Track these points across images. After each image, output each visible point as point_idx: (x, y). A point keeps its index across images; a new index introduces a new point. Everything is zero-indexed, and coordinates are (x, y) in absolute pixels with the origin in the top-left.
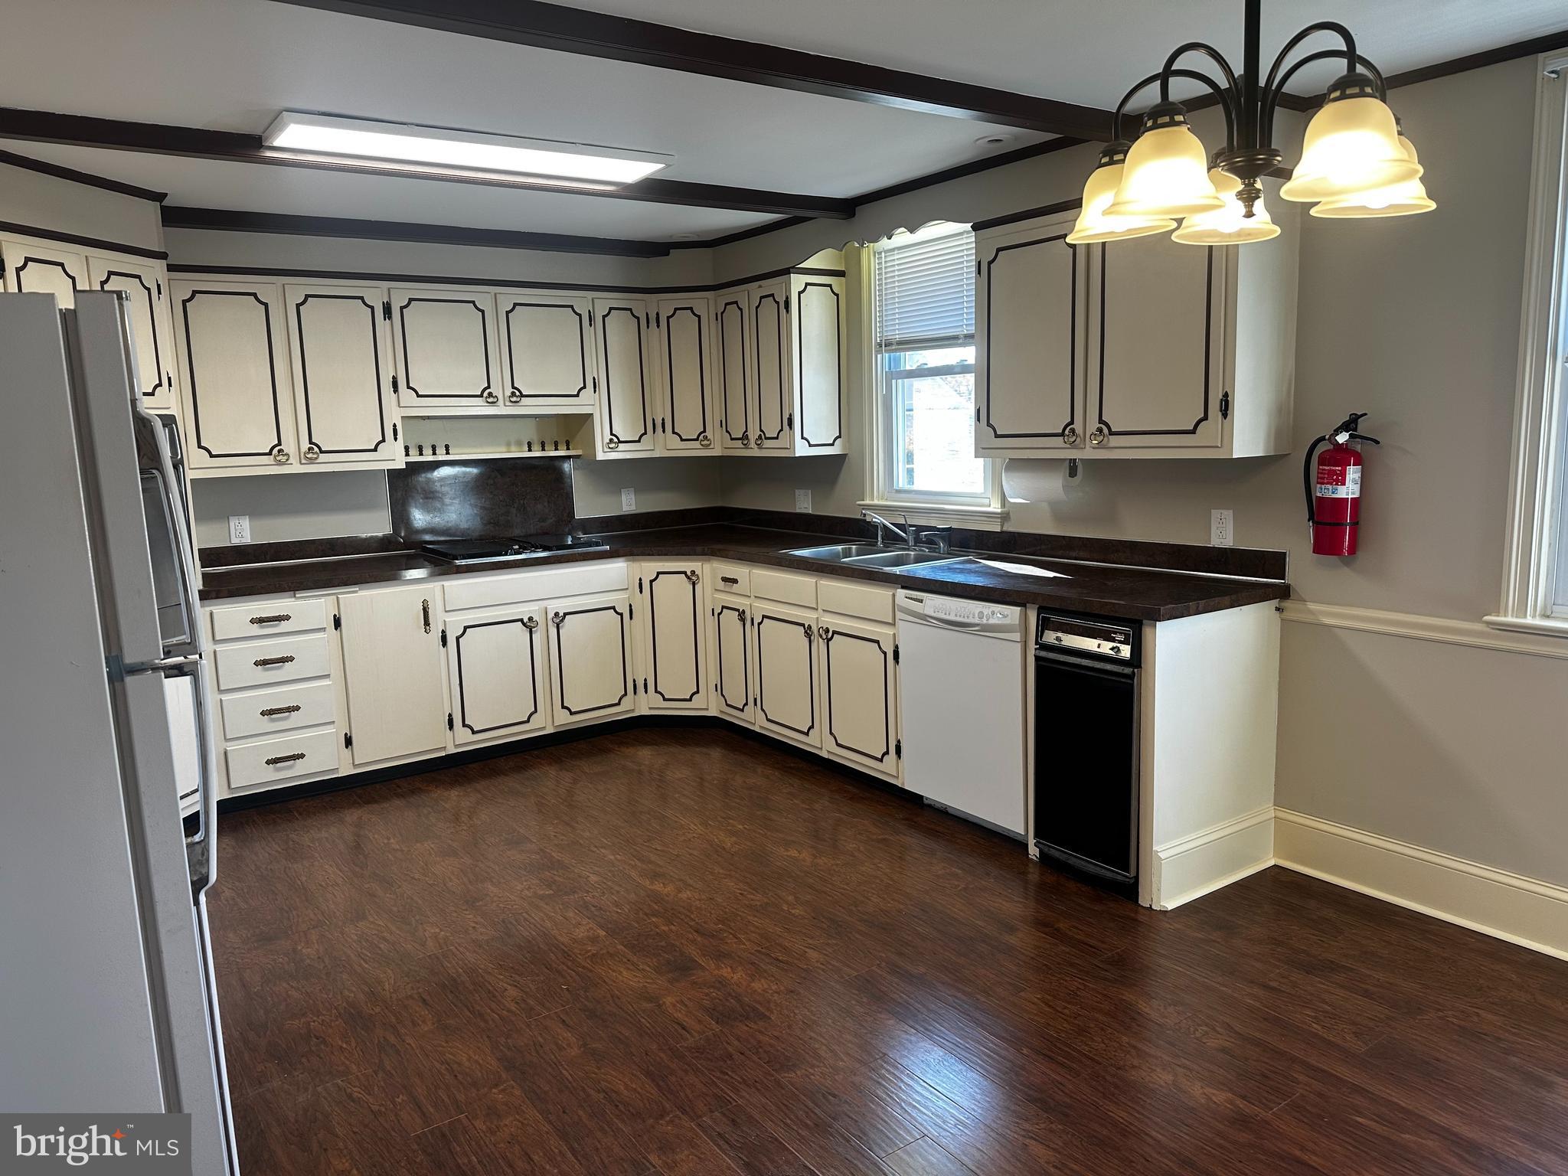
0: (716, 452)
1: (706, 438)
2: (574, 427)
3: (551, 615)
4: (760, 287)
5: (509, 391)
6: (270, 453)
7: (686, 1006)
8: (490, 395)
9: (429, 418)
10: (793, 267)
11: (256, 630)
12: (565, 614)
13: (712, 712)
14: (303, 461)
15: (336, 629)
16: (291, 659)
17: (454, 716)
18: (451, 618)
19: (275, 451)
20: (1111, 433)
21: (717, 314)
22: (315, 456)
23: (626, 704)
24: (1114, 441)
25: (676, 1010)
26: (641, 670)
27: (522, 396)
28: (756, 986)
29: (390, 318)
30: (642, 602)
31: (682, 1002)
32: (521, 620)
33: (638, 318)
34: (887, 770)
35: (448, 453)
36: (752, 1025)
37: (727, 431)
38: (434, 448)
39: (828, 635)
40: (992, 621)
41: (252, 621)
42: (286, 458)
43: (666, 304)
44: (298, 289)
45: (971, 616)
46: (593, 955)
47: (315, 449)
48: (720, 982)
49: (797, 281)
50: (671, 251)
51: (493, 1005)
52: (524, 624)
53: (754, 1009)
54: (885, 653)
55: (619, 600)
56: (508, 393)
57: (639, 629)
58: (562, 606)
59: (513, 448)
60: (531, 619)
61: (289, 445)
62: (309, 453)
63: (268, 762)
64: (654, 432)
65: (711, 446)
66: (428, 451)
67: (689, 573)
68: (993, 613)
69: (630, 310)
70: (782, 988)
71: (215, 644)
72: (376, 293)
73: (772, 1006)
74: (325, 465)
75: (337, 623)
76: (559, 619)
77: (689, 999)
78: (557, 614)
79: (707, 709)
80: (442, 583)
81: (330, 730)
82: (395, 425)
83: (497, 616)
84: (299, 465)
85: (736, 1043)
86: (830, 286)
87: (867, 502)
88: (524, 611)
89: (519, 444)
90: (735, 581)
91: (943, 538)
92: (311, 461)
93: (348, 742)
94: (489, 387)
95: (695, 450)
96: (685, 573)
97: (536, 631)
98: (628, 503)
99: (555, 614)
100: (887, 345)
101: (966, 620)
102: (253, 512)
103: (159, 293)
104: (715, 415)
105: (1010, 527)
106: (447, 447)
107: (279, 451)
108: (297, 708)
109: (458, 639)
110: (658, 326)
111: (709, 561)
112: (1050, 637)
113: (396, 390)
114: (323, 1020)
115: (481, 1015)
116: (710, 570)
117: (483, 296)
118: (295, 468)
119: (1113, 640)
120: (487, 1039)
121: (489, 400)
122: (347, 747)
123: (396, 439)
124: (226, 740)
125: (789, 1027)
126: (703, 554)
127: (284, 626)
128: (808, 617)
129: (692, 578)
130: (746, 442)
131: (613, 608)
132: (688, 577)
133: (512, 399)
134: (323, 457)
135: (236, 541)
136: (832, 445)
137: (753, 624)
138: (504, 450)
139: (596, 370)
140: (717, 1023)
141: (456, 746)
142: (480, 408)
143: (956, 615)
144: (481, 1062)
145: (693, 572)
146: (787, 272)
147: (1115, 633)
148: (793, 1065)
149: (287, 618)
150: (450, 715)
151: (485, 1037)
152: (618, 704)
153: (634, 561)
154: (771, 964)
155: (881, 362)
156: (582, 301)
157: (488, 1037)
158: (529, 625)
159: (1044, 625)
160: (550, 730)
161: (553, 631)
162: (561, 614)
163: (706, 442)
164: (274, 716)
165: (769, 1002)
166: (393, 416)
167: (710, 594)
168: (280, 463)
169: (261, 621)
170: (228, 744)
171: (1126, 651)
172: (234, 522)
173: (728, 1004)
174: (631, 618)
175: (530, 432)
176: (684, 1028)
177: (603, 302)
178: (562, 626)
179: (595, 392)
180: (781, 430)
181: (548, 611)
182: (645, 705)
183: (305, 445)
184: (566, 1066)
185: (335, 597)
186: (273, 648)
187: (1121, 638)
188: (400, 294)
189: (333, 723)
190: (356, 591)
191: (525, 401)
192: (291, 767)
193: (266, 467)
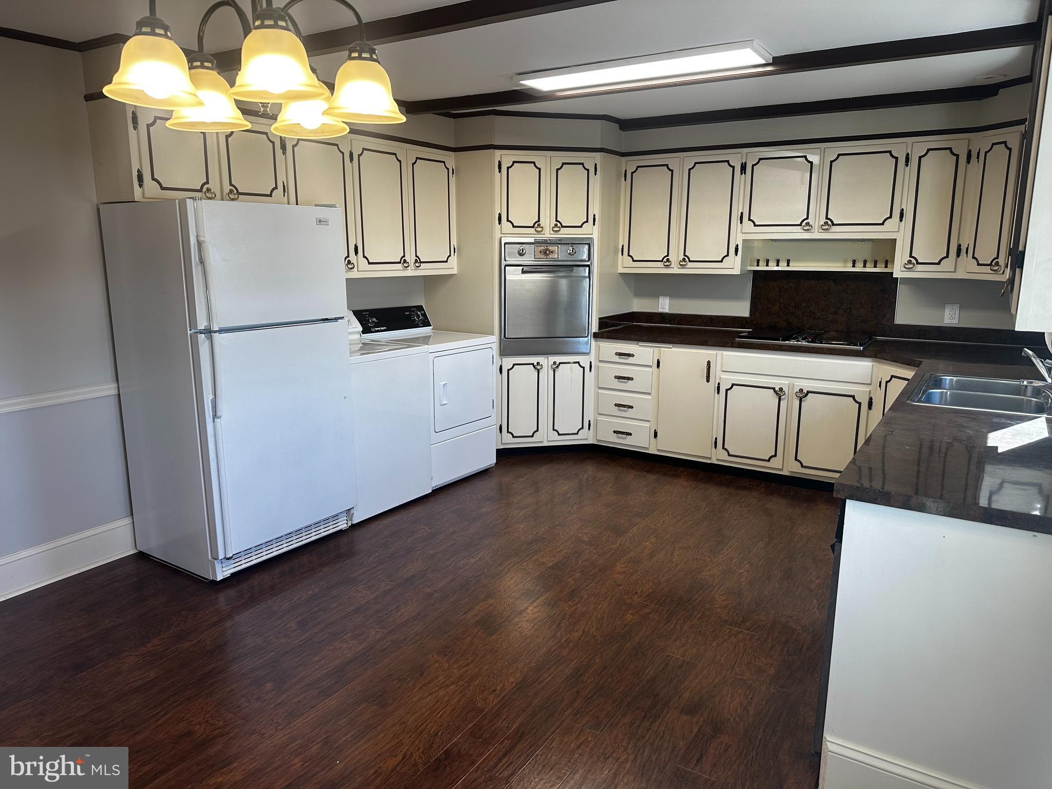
1: (997, 264)
3: (796, 390)
5: (823, 220)
6: (662, 261)
8: (808, 224)
11: (618, 359)
12: (808, 392)
14: (679, 267)
15: (657, 367)
16: (632, 379)
17: (718, 440)
18: (724, 376)
19: (665, 260)
22: (686, 264)
27: (833, 224)
29: (745, 173)
30: (880, 398)
32: (774, 389)
33: (958, 155)
35: (788, 265)
41: (617, 354)
42: (670, 264)
47: (686, 259)
50: (999, 91)
52: (775, 391)
55: (862, 393)
56: (822, 222)
57: (875, 419)
58: (807, 385)
59: (840, 264)
61: (672, 257)
62: (682, 262)
63: (615, 432)
64: (956, 256)
65: (1002, 272)
66: (773, 263)
69: (950, 149)
71: (599, 362)
72: (737, 157)
74: (691, 269)
75: (658, 364)
76: (803, 395)
78: (801, 390)
80: (722, 352)
81: (647, 425)
82: (737, 245)
83: (756, 382)
84: (677, 268)
88: (777, 383)
89: (846, 261)
92: (683, 266)
93: (656, 435)
94: (807, 218)
95: (987, 274)
97: (784, 399)
98: (951, 317)
99: (799, 390)
102: (673, 294)
103: (596, 171)
106: (788, 262)
107: (667, 259)
108: (632, 407)
109: (727, 390)
110: (977, 161)
113: (741, 222)
117: (814, 152)
118: (675, 270)
121: (805, 228)
122: (654, 437)
123: (736, 255)
124: (599, 414)
127: (631, 360)
131: (854, 397)
133: (824, 227)
134: (690, 265)
135: (660, 310)
139: (905, 202)
141: (716, 460)
142: (797, 234)
149: (633, 356)
150: (716, 439)
153: (880, 362)
156: (899, 147)
158: (779, 393)
161: (796, 402)
162: (804, 391)
163: (995, 268)
164: (620, 408)
166: (737, 239)
168: (667, 267)
169: (620, 354)
170: (600, 416)
172: (660, 299)
174: (868, 408)
177: (918, 146)
178: (804, 400)
179: (902, 221)
181: (795, 387)
183: (682, 257)
185: (659, 349)
186: (625, 371)
188: (753, 156)
189: (649, 421)
190: (671, 348)
191: (834, 228)
192: (624, 438)
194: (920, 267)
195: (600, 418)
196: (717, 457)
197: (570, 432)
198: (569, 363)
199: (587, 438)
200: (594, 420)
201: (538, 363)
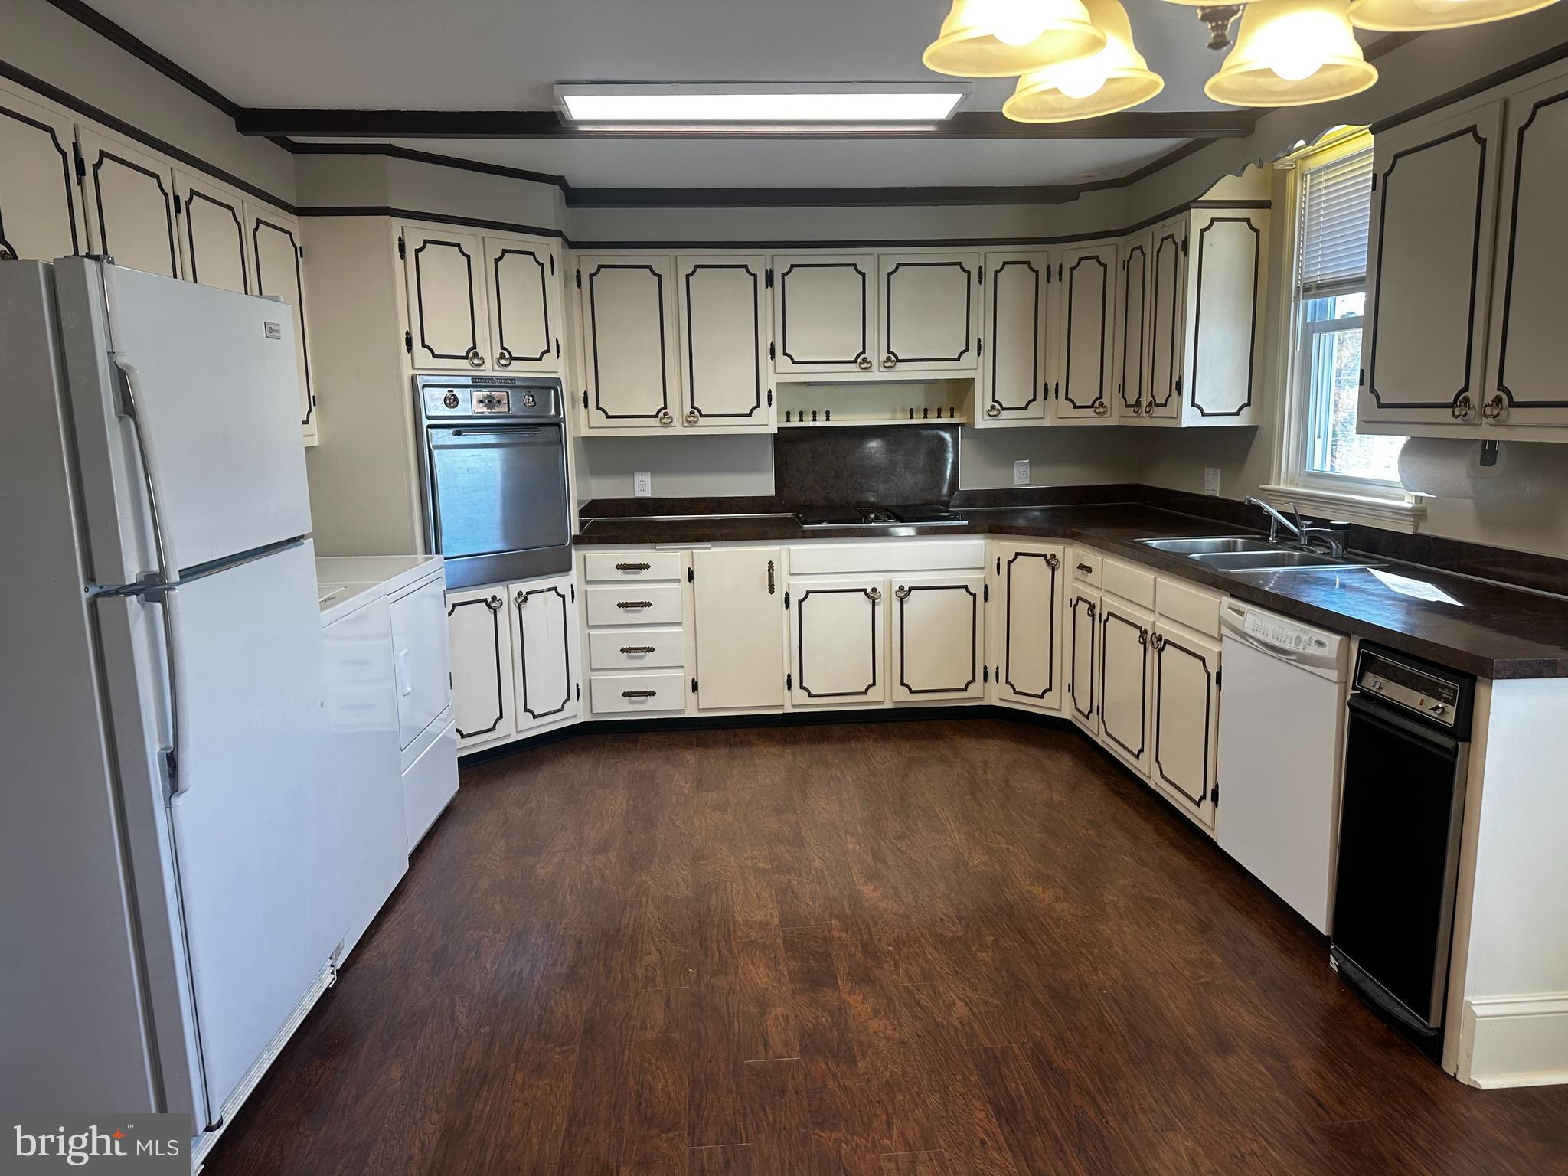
0: (1113, 421)
1: (1102, 405)
2: (960, 391)
3: (896, 588)
4: (1164, 226)
5: (884, 355)
6: (656, 416)
7: (787, 1023)
8: (865, 360)
9: (808, 384)
10: (1196, 201)
11: (620, 575)
12: (911, 589)
13: (1066, 714)
14: (685, 424)
15: (690, 581)
16: (648, 604)
17: (792, 678)
18: (795, 581)
19: (661, 414)
20: (1513, 405)
21: (1124, 262)
22: (695, 419)
23: (975, 691)
24: (1515, 415)
25: (775, 1024)
26: (995, 658)
27: (898, 360)
28: (873, 1024)
29: (772, 285)
30: (998, 585)
31: (786, 1018)
32: (865, 591)
33: (1037, 272)
34: (1201, 816)
35: (828, 419)
36: (835, 1066)
37: (1124, 397)
38: (814, 415)
39: (1162, 644)
40: (1309, 650)
41: (618, 567)
42: (670, 420)
43: (1069, 254)
44: (687, 259)
46: (750, 942)
47: (696, 413)
48: (840, 1009)
49: (1199, 218)
50: (1082, 194)
51: (627, 965)
52: (867, 594)
53: (849, 1049)
54: (1209, 675)
55: (974, 580)
56: (883, 358)
57: (994, 611)
58: (909, 580)
59: (899, 415)
60: (874, 590)
61: (673, 409)
62: (690, 417)
63: (625, 695)
64: (1046, 398)
65: (1108, 415)
66: (795, 418)
67: (1049, 557)
68: (1311, 640)
69: (1028, 263)
70: (897, 1036)
71: (587, 584)
72: (759, 261)
73: (870, 1052)
74: (704, 428)
75: (691, 576)
76: (904, 594)
77: (796, 1016)
78: (901, 588)
79: (1060, 710)
80: (788, 546)
81: (679, 673)
82: (770, 391)
83: (824, 584)
84: (681, 427)
86: (1248, 220)
87: (1273, 486)
88: (868, 582)
89: (904, 410)
90: (1089, 570)
91: (1336, 538)
92: (692, 424)
93: (695, 687)
94: (864, 352)
95: (1089, 419)
96: (1044, 556)
97: (879, 603)
98: (1021, 476)
99: (900, 587)
100: (1309, 290)
102: (655, 469)
103: (553, 267)
104: (1113, 378)
105: (1425, 530)
106: (828, 414)
107: (665, 414)
108: (652, 650)
109: (800, 602)
110: (1060, 280)
111: (1072, 544)
112: (1372, 682)
113: (773, 358)
115: (609, 972)
116: (1070, 553)
117: (865, 259)
118: (678, 430)
119: (1439, 698)
120: (593, 997)
121: (863, 366)
122: (693, 691)
123: (770, 405)
124: (593, 670)
126: (1064, 536)
127: (644, 574)
128: (1145, 619)
129: (1052, 562)
130: (1136, 410)
131: (966, 587)
132: (1047, 561)
133: (887, 365)
134: (702, 421)
135: (638, 495)
136: (1237, 414)
137: (1100, 622)
138: (889, 416)
139: (981, 329)
141: (794, 706)
142: (852, 373)
143: (1273, 638)
144: (571, 1017)
145: (1053, 556)
146: (1186, 208)
147: (1443, 688)
149: (647, 567)
150: (789, 675)
151: (594, 994)
152: (965, 689)
153: (993, 538)
154: (907, 1005)
155: (1302, 310)
156: (972, 257)
157: (597, 995)
158: (872, 596)
159: (1366, 664)
160: (888, 705)
161: (897, 605)
162: (906, 588)
163: (1101, 410)
164: (632, 654)
165: (870, 1047)
166: (769, 382)
167: (1070, 584)
168: (664, 425)
169: (624, 567)
170: (593, 673)
171: (1450, 719)
172: (638, 477)
173: (828, 1035)
174: (986, 600)
175: (917, 399)
176: (766, 1046)
177: (995, 257)
178: (907, 601)
179: (979, 354)
180: (1170, 396)
181: (893, 585)
182: (996, 695)
183: (688, 409)
185: (690, 551)
186: (635, 592)
187: (1448, 695)
188: (782, 260)
189: (682, 667)
190: (709, 548)
191: (900, 366)
192: (642, 702)
193: (653, 429)
194: (1005, 414)
195: (595, 676)
196: (794, 702)
197: (552, 710)
198: (541, 591)
199: (577, 713)
200: (584, 682)
201: (494, 598)
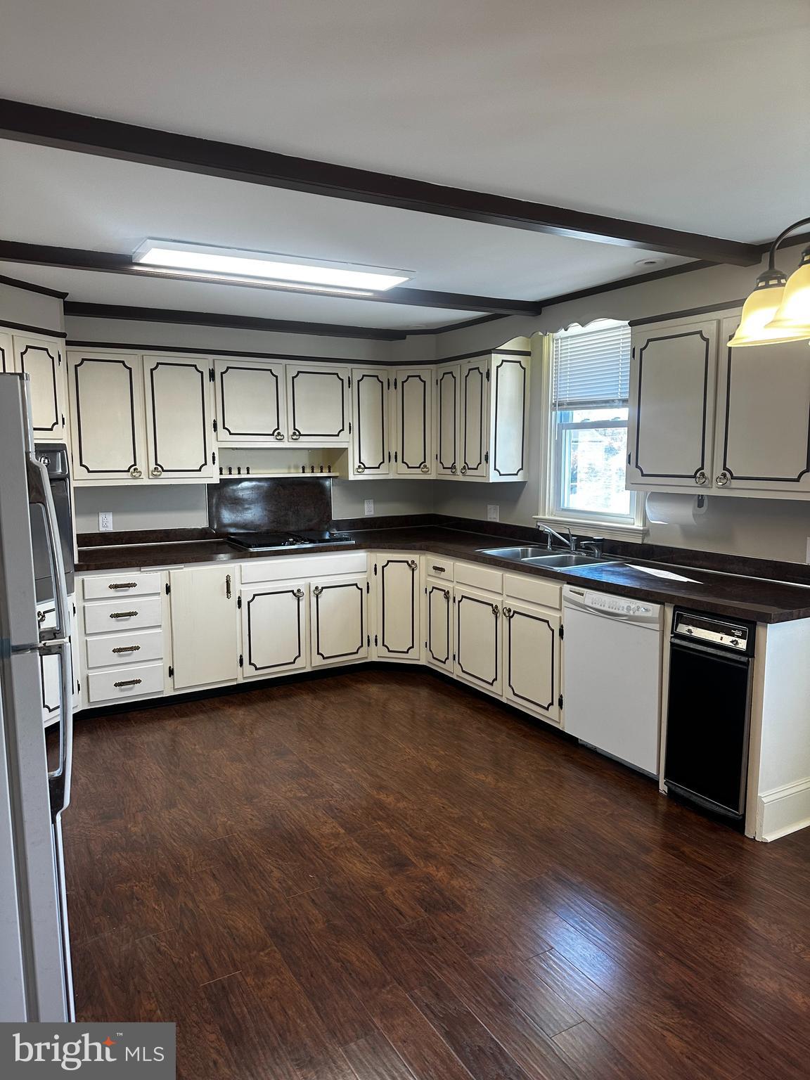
0: (432, 476)
1: (425, 466)
2: (334, 457)
3: (313, 588)
4: (469, 362)
5: (291, 431)
6: (128, 471)
7: (403, 895)
8: (279, 434)
9: (233, 449)
10: (494, 349)
11: (112, 593)
12: (323, 588)
13: (423, 662)
14: (151, 477)
15: (167, 594)
16: (135, 614)
17: (244, 657)
18: (244, 588)
19: (132, 469)
20: (733, 478)
21: (437, 381)
22: (159, 473)
23: (362, 653)
24: (735, 483)
25: (395, 898)
26: (374, 630)
27: (300, 435)
28: (454, 883)
29: (214, 380)
30: (376, 581)
31: (399, 892)
32: (293, 591)
33: (382, 382)
34: (551, 716)
35: (248, 473)
36: (451, 915)
37: (441, 463)
38: (239, 469)
39: (510, 613)
40: (637, 614)
41: (111, 587)
42: (139, 474)
43: (401, 373)
44: (152, 358)
45: (621, 609)
46: (336, 848)
47: (159, 468)
48: (428, 878)
49: (496, 359)
50: (407, 336)
51: (263, 883)
52: (294, 594)
53: (453, 902)
54: (553, 631)
55: (360, 579)
56: (291, 433)
57: (373, 599)
58: (321, 582)
59: (292, 470)
60: (299, 591)
61: (141, 466)
62: (155, 471)
63: (116, 685)
64: (389, 461)
65: (429, 473)
66: (235, 471)
67: (410, 562)
68: (638, 608)
69: (377, 376)
70: (474, 887)
71: (84, 602)
72: (204, 362)
73: (467, 901)
74: (166, 480)
75: (168, 590)
76: (318, 591)
77: (405, 890)
78: (317, 588)
79: (419, 660)
80: (240, 564)
81: (159, 664)
82: (214, 454)
83: (277, 588)
84: (148, 479)
85: (439, 928)
86: (519, 362)
87: (540, 516)
88: (294, 585)
89: (296, 467)
90: (442, 570)
91: (597, 546)
92: (156, 477)
93: (171, 672)
94: (278, 429)
95: (417, 475)
96: (407, 562)
97: (302, 599)
98: (369, 510)
100: (560, 405)
101: (616, 611)
102: (115, 510)
103: (60, 360)
104: (432, 450)
105: (648, 541)
106: (248, 469)
107: (135, 469)
108: (137, 648)
109: (249, 603)
110: (396, 388)
111: (425, 554)
112: (683, 629)
113: (215, 430)
114: (143, 886)
115: (254, 891)
116: (425, 561)
117: (277, 366)
118: (145, 481)
119: (733, 635)
120: (257, 910)
121: (278, 438)
122: (170, 676)
123: (214, 463)
124: (89, 668)
125: (480, 919)
126: (421, 549)
127: (132, 591)
128: (495, 599)
129: (412, 566)
130: (454, 471)
131: (356, 585)
132: (409, 565)
133: (293, 437)
134: (164, 475)
135: (102, 530)
136: (516, 474)
137: (454, 601)
138: (286, 471)
139: (351, 417)
140: (426, 911)
141: (244, 678)
142: (271, 443)
143: (609, 607)
144: (253, 929)
145: (413, 562)
146: (489, 352)
147: (735, 630)
148: (482, 951)
149: (134, 585)
150: (241, 656)
151: (256, 908)
152: (357, 653)
153: (371, 552)
154: (465, 866)
155: (554, 417)
156: (344, 370)
157: (258, 909)
158: (297, 595)
159: (678, 620)
160: (308, 669)
161: (314, 600)
162: (320, 588)
163: (425, 469)
164: (121, 653)
165: (464, 897)
166: (213, 447)
167: (424, 576)
168: (135, 478)
169: (116, 587)
170: (90, 671)
171: (742, 644)
172: (102, 516)
173: (433, 896)
174: (368, 592)
175: (304, 460)
176: (401, 914)
177: (358, 371)
178: (320, 597)
179: (350, 433)
180: (480, 463)
181: (311, 585)
182: (375, 654)
183: (153, 466)
184: (314, 937)
185: (167, 572)
186: (123, 606)
187: (739, 634)
188: (221, 363)
189: (162, 659)
190: (182, 568)
191: (302, 439)
192: (131, 689)
193: (125, 480)
194: (367, 471)
195: (91, 673)
196: (247, 675)
199: (78, 704)
200: (82, 680)
